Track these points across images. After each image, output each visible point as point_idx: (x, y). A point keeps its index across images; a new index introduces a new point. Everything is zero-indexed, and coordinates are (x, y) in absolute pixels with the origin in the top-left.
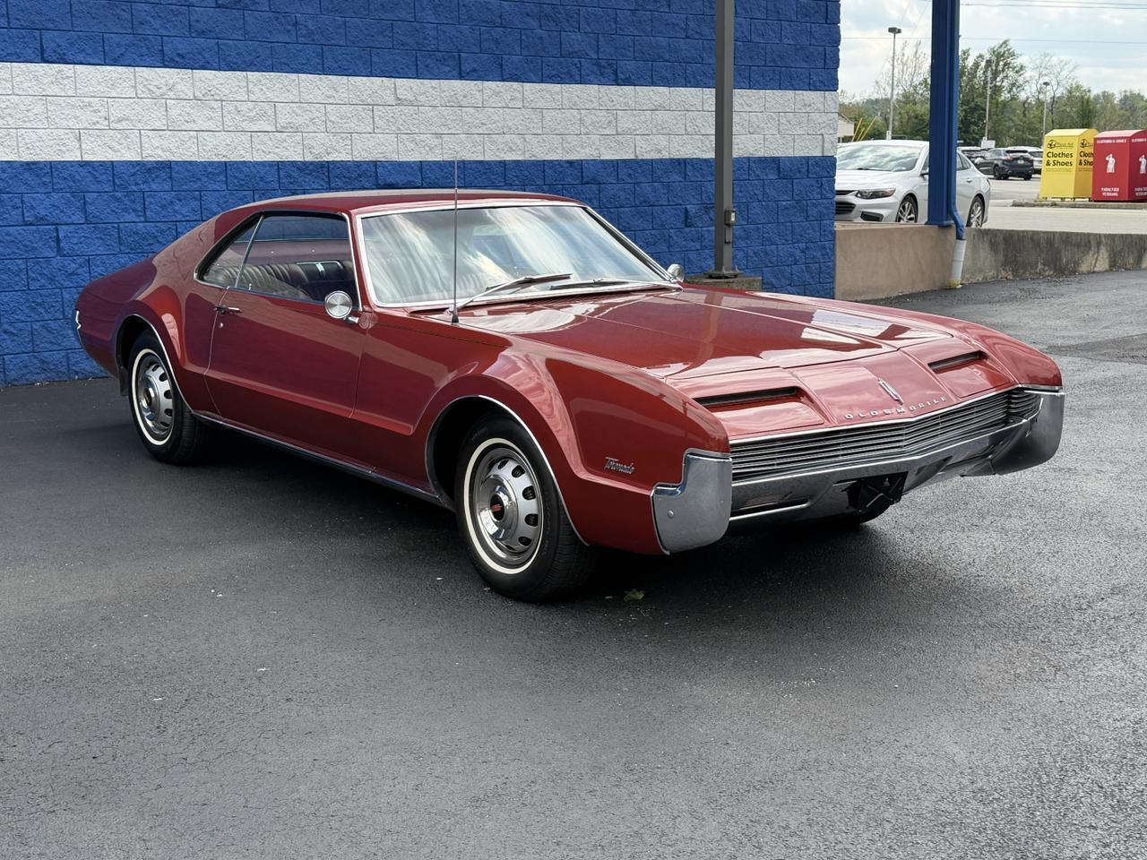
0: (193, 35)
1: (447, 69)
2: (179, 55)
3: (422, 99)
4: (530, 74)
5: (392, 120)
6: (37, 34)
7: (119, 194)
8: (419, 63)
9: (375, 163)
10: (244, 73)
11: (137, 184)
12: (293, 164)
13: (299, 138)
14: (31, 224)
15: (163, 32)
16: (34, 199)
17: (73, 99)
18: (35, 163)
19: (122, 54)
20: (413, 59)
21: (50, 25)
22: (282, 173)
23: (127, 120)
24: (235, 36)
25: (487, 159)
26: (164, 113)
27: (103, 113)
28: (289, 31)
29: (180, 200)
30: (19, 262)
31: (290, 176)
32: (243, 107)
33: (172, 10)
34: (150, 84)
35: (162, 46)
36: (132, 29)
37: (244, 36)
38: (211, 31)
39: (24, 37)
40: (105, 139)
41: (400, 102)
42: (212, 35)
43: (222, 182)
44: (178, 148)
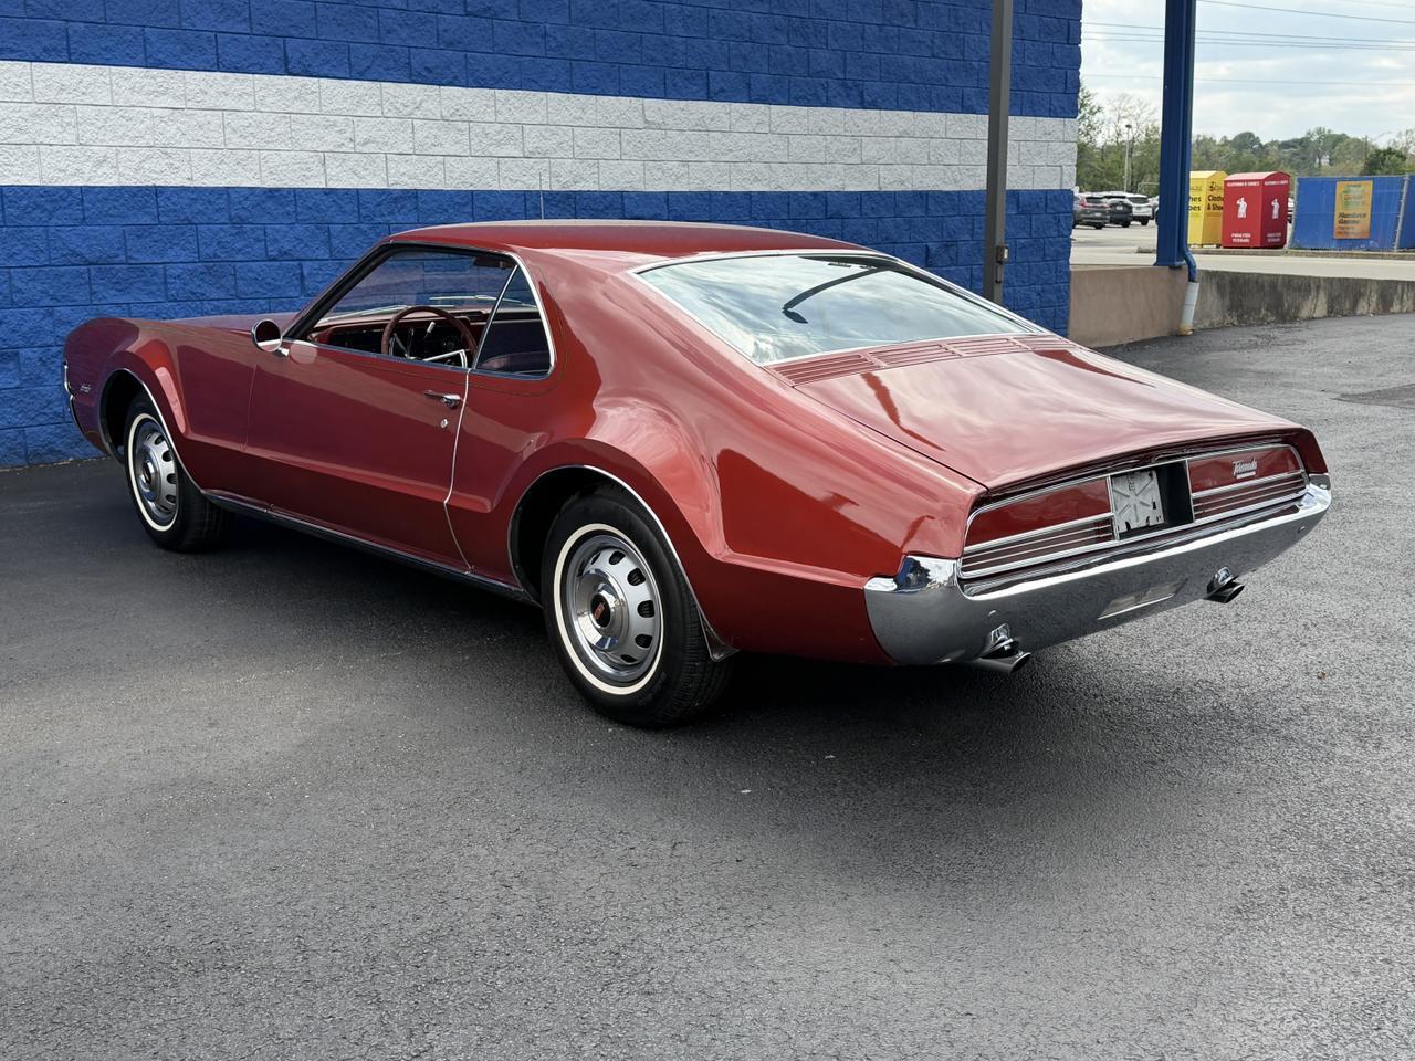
0: (441, 47)
1: (695, 88)
2: (426, 68)
3: (670, 121)
4: (777, 95)
5: (639, 145)
6: (280, 41)
7: (364, 227)
8: (667, 81)
10: (492, 90)
11: (383, 215)
12: (540, 193)
13: (546, 164)
14: (275, 260)
15: (411, 43)
16: (277, 231)
17: (317, 117)
18: (278, 190)
19: (369, 67)
20: (662, 77)
21: (293, 32)
23: (373, 142)
24: (483, 49)
25: (733, 190)
26: (411, 135)
27: (348, 135)
28: (537, 43)
30: (262, 302)
32: (491, 130)
33: (419, 18)
34: (397, 102)
35: (409, 58)
36: (379, 38)
37: (493, 48)
38: (459, 43)
39: (267, 45)
40: (351, 164)
41: (648, 124)
42: (461, 46)
43: (468, 213)
44: (425, 174)
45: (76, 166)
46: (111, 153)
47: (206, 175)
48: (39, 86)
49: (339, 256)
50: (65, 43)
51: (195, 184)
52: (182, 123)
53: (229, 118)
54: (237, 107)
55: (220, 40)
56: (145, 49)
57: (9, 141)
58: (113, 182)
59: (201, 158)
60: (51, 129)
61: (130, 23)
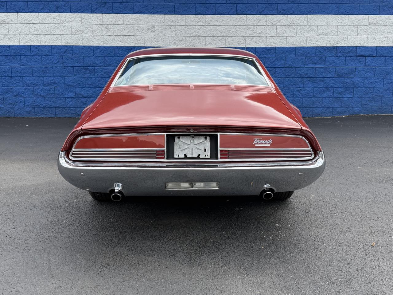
0: (290, 3)
2: (283, 10)
3: (380, 22)
5: (366, 31)
6: (235, 5)
8: (380, 9)
9: (356, 47)
10: (307, 15)
12: (322, 47)
13: (325, 38)
15: (279, 2)
17: (245, 26)
19: (263, 11)
20: (378, 7)
22: (317, 51)
23: (262, 33)
24: (305, 2)
26: (276, 30)
27: (255, 31)
29: (278, 60)
31: (320, 52)
32: (305, 27)
34: (272, 21)
35: (278, 7)
37: (308, 2)
39: (231, 6)
40: (254, 40)
41: (370, 24)
42: (297, 2)
43: (294, 54)
44: (279, 42)
45: (175, 42)
46: (184, 38)
47: (210, 44)
48: (166, 21)
50: (174, 9)
52: (204, 29)
53: (218, 28)
54: (220, 24)
55: (217, 6)
56: (195, 10)
57: (158, 35)
59: (209, 39)
60: (169, 32)
61: (192, 3)
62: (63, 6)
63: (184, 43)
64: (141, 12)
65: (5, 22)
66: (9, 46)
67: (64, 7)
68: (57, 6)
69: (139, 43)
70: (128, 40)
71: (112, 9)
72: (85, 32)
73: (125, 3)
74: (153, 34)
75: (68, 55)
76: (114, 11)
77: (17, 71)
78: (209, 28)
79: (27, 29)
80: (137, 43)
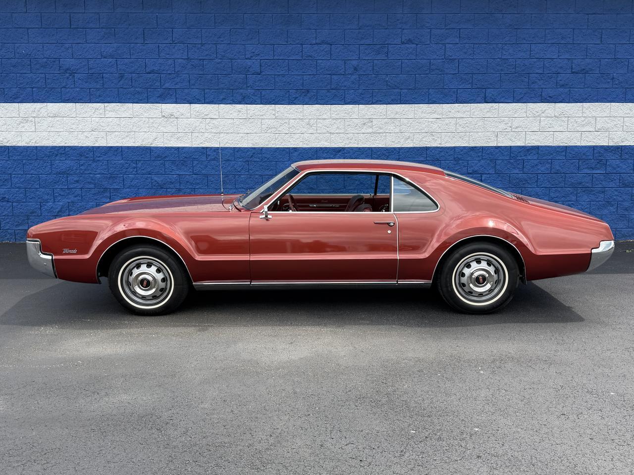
0: (558, 87)
2: (550, 97)
6: (484, 90)
7: (512, 161)
10: (582, 104)
12: (602, 147)
13: (607, 134)
14: (470, 174)
15: (542, 86)
16: (473, 163)
17: (496, 119)
18: (475, 147)
19: (522, 98)
21: (489, 86)
22: (595, 151)
23: (520, 127)
24: (579, 87)
26: (539, 124)
27: (509, 125)
28: (609, 82)
29: (541, 164)
31: (600, 153)
32: (579, 120)
33: (549, 76)
34: (533, 111)
35: (542, 93)
36: (528, 86)
37: (584, 86)
38: (567, 85)
39: (478, 92)
40: (509, 136)
42: (568, 86)
43: (563, 155)
44: (543, 139)
45: (398, 140)
46: (411, 135)
47: (447, 142)
48: (389, 113)
49: (499, 172)
50: (399, 97)
51: (442, 146)
52: (440, 123)
53: (458, 120)
54: (463, 116)
55: (458, 92)
56: (429, 97)
57: (376, 132)
58: (411, 146)
59: (446, 136)
60: (391, 127)
61: (424, 88)
62: (252, 95)
63: (411, 142)
64: (355, 102)
65: (173, 117)
66: (178, 148)
67: (252, 97)
68: (243, 95)
69: (350, 143)
70: (335, 139)
71: (317, 98)
72: (280, 129)
73: (334, 91)
74: (370, 130)
75: (255, 160)
76: (319, 101)
77: (188, 182)
78: (447, 121)
79: (203, 126)
80: (348, 142)
